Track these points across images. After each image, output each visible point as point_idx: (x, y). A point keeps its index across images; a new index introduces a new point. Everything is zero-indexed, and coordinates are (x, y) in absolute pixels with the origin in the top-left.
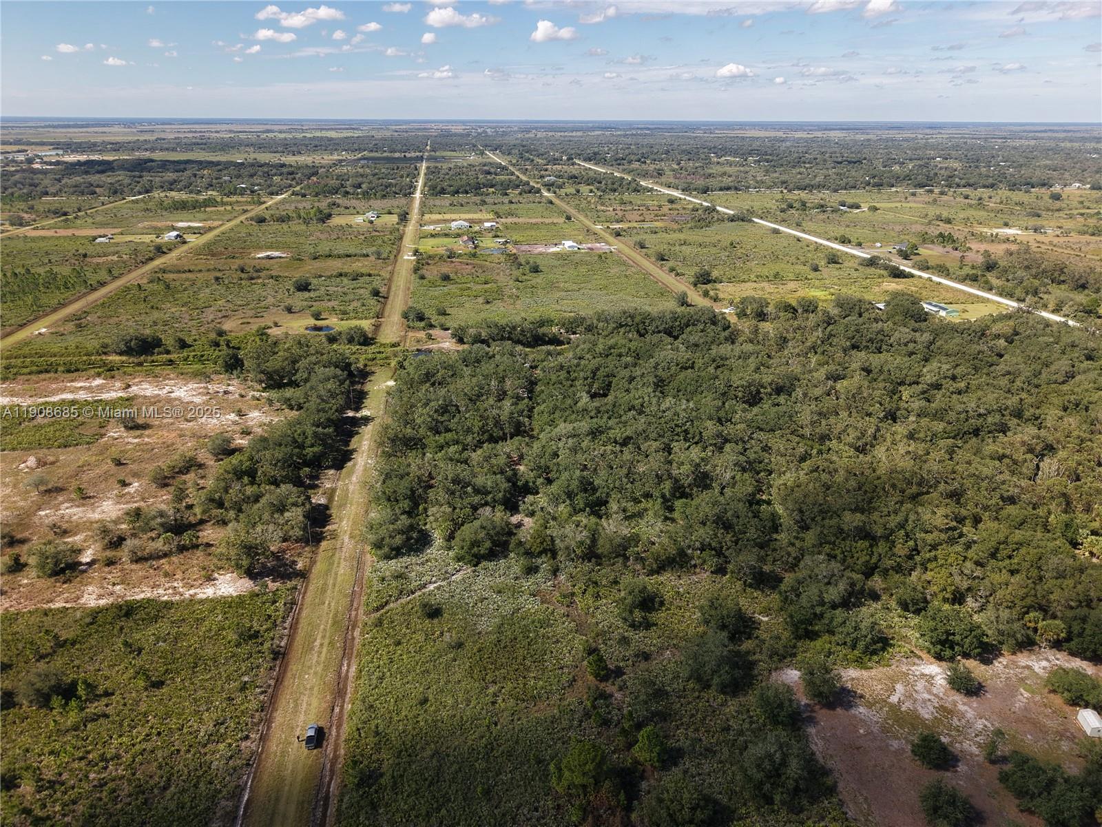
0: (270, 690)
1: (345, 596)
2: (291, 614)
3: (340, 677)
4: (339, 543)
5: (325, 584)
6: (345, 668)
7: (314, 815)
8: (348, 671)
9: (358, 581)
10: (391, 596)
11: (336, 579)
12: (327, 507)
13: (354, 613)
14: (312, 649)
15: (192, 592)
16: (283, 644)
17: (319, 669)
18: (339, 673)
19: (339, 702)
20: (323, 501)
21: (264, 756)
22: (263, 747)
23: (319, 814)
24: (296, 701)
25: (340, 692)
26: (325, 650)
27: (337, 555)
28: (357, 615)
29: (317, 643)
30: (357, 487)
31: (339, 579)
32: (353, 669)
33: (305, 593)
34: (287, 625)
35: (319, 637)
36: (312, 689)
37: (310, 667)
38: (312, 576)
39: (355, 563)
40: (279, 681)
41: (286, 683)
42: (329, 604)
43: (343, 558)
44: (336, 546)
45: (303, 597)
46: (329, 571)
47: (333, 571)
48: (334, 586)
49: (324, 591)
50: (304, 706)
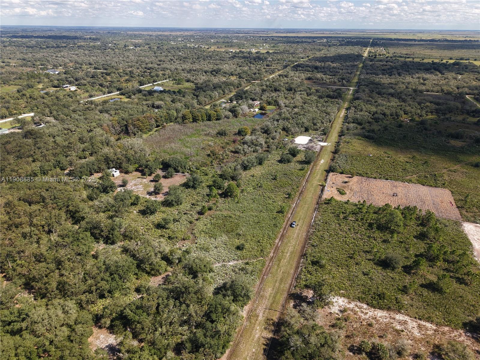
1: (272, 273)
2: (298, 273)
5: (280, 284)
6: (280, 243)
8: (279, 242)
11: (274, 286)
14: (291, 252)
16: (302, 260)
24: (298, 237)
25: (282, 236)
26: (286, 251)
27: (270, 304)
28: (269, 263)
29: (288, 254)
31: (272, 285)
34: (300, 268)
35: (287, 256)
36: (293, 239)
38: (285, 294)
40: (304, 247)
41: (301, 245)
42: (280, 271)
43: (267, 300)
44: (268, 312)
45: (292, 282)
46: (277, 293)
47: (274, 292)
48: (276, 281)
49: (281, 280)
50: (295, 234)
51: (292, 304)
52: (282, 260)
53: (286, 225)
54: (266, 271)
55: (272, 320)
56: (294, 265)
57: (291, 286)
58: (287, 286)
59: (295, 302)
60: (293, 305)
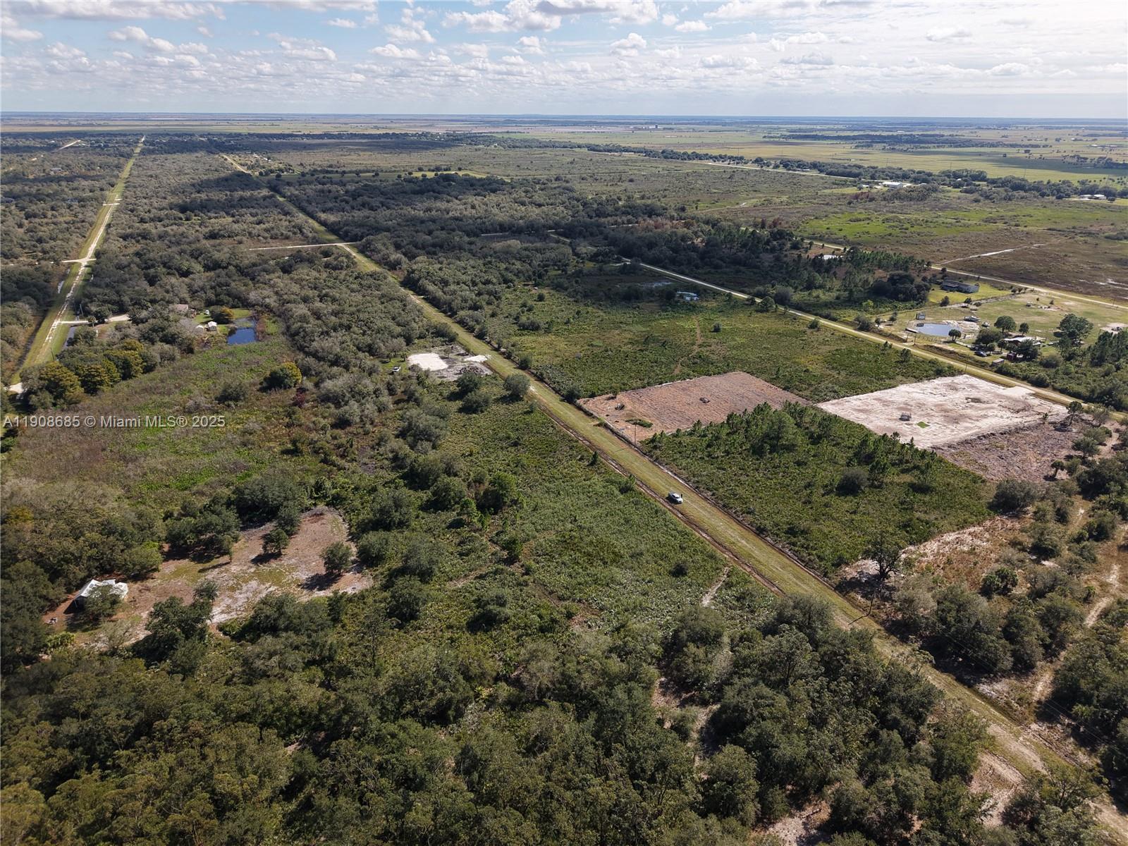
5: (806, 584)
14: (741, 538)
21: (694, 492)
22: (699, 495)
24: (708, 512)
26: (733, 540)
35: (748, 545)
36: (709, 519)
41: (732, 521)
51: (858, 597)
52: (752, 554)
55: (878, 630)
56: (775, 552)
57: (819, 580)
58: (815, 581)
60: (862, 597)
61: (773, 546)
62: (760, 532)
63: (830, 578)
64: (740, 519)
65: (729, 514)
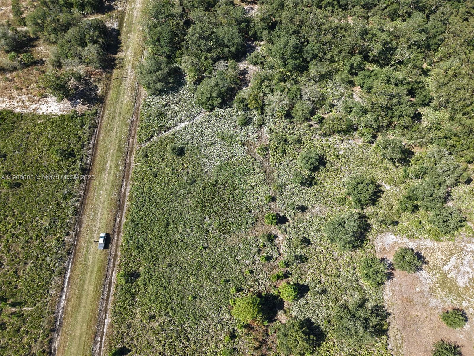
0: (81, 199)
1: (127, 125)
2: (94, 136)
3: (120, 195)
4: (125, 71)
5: (114, 112)
6: (124, 187)
7: (103, 294)
8: (125, 190)
9: (135, 111)
10: (154, 131)
11: (121, 107)
12: (118, 32)
13: (131, 140)
14: (105, 169)
15: (34, 106)
16: (88, 162)
17: (109, 187)
18: (120, 191)
19: (119, 214)
20: (115, 26)
21: (78, 247)
22: (77, 241)
23: (106, 294)
24: (95, 211)
25: (120, 207)
26: (112, 171)
27: (123, 84)
28: (133, 142)
29: (108, 165)
30: (139, 14)
31: (124, 108)
32: (129, 189)
33: (102, 117)
34: (91, 145)
35: (109, 160)
36: (104, 202)
37: (103, 185)
38: (107, 102)
39: (134, 94)
40: (86, 191)
41: (90, 194)
42: (117, 131)
43: (127, 88)
44: (123, 75)
45: (101, 121)
46: (117, 99)
47: (120, 100)
48: (120, 114)
49: (113, 118)
50: (99, 216)
51: (99, 92)
52: (115, 151)
53: (118, 240)
54: (136, 127)
55: (118, 69)
56: (99, 147)
57: (103, 114)
58: (106, 113)
59: (97, 94)
60: (98, 90)
61: (93, 155)
62: (86, 170)
63: (97, 110)
64: (82, 193)
65: (83, 204)
